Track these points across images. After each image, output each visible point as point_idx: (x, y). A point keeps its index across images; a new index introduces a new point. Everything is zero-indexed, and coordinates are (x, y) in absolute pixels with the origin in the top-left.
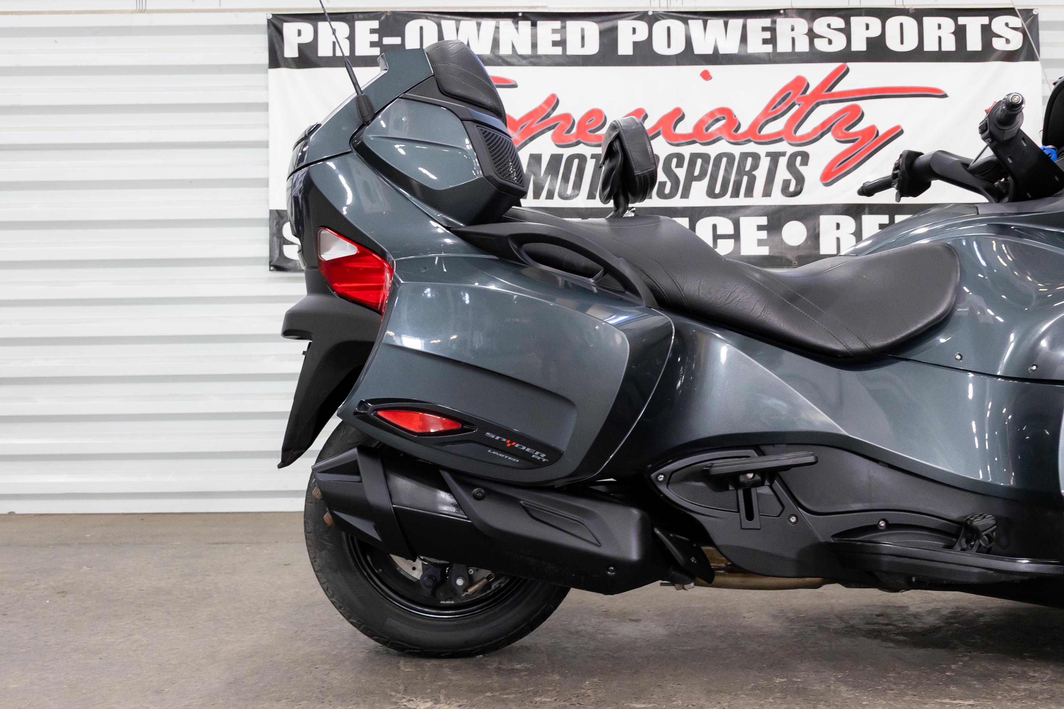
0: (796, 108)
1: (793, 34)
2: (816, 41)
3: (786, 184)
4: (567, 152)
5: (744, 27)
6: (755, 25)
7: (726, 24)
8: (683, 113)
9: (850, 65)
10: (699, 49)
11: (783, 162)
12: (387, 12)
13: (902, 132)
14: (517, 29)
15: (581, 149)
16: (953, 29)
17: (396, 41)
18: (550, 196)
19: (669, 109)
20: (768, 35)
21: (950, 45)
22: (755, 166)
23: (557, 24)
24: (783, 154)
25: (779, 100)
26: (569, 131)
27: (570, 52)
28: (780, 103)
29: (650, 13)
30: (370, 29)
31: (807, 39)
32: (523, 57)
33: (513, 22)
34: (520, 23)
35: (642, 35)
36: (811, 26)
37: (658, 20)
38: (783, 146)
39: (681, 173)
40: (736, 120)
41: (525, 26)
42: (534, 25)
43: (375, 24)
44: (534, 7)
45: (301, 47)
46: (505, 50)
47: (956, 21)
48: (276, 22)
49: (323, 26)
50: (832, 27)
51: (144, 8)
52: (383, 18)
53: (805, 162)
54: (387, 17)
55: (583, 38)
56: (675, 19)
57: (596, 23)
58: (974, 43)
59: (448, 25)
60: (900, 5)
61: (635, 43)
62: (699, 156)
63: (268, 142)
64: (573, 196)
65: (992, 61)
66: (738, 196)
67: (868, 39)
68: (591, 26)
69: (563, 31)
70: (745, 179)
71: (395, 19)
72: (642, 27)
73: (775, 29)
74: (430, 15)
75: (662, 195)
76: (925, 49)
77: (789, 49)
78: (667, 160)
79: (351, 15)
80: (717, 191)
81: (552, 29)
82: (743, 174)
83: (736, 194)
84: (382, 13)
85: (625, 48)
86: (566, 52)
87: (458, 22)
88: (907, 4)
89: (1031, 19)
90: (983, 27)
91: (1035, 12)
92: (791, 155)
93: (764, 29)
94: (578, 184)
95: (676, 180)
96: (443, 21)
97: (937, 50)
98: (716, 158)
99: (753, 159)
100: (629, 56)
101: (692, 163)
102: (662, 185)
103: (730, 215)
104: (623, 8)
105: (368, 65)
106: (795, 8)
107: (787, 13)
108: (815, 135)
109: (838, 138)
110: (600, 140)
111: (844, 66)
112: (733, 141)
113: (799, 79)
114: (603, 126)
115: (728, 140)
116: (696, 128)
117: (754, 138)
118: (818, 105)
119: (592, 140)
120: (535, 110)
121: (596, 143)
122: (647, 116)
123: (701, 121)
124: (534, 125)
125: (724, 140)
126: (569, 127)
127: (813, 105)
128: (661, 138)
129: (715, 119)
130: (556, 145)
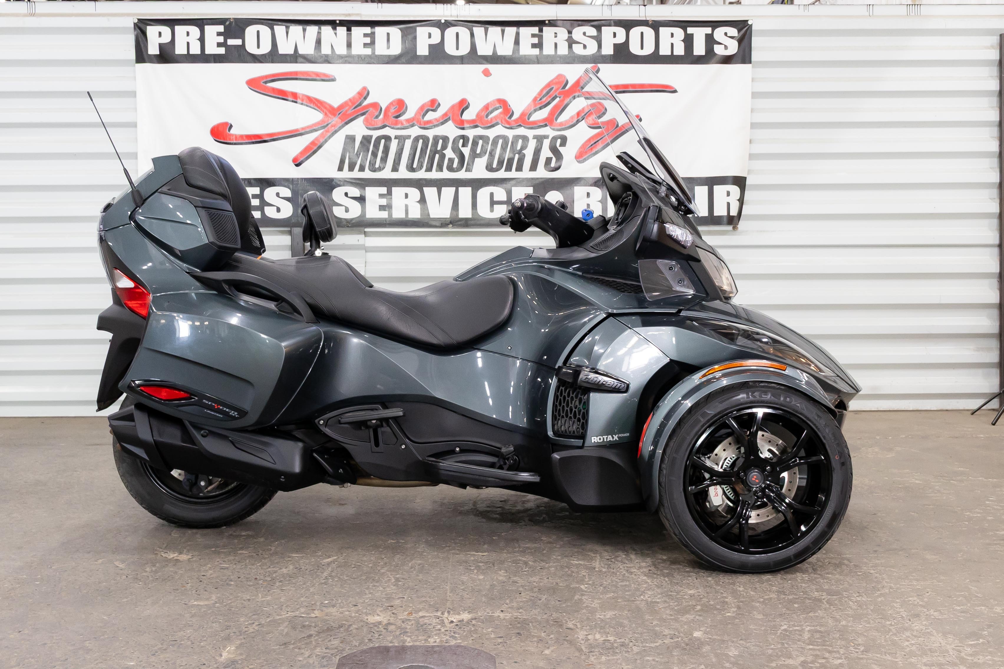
0: (558, 99)
1: (556, 40)
2: (574, 46)
3: (548, 160)
4: (376, 134)
5: (518, 34)
6: (526, 32)
7: (503, 32)
8: (469, 103)
9: (600, 65)
10: (481, 51)
11: (546, 143)
12: (231, 19)
13: (641, 120)
14: (336, 34)
15: (387, 132)
16: (682, 36)
17: (238, 42)
18: (362, 169)
19: (457, 100)
20: (536, 41)
21: (680, 50)
22: (524, 147)
23: (368, 30)
24: (546, 137)
25: (544, 92)
26: (377, 117)
27: (377, 53)
28: (544, 97)
29: (443, 21)
30: (217, 32)
31: (566, 44)
32: (340, 57)
33: (332, 28)
34: (338, 28)
35: (436, 39)
36: (570, 35)
37: (449, 27)
38: (547, 131)
39: (466, 151)
40: (511, 109)
41: (342, 31)
42: (349, 30)
43: (221, 28)
44: (349, 15)
45: (161, 46)
46: (326, 50)
47: (685, 31)
48: (141, 25)
49: (179, 29)
50: (587, 35)
51: (34, 12)
52: (228, 23)
53: (563, 144)
54: (231, 23)
55: (388, 40)
56: (462, 26)
57: (400, 29)
58: (699, 49)
59: (280, 30)
60: (642, 17)
61: (430, 46)
62: (481, 137)
63: (136, 123)
64: (380, 169)
65: (713, 63)
66: (511, 170)
67: (615, 45)
68: (395, 32)
69: (372, 35)
70: (517, 156)
71: (236, 24)
72: (436, 32)
73: (542, 35)
74: (265, 21)
75: (450, 169)
76: (660, 54)
77: (552, 52)
78: (455, 141)
79: (201, 21)
80: (495, 166)
81: (364, 34)
82: (515, 153)
83: (509, 169)
84: (226, 20)
85: (422, 50)
86: (374, 53)
87: (287, 28)
88: (648, 17)
89: (745, 29)
90: (707, 35)
91: (750, 23)
92: (553, 138)
93: (533, 36)
94: (384, 159)
95: (462, 157)
96: (275, 27)
97: (670, 54)
98: (493, 140)
99: (523, 141)
100: (425, 56)
101: (475, 144)
102: (451, 161)
103: (504, 185)
104: (421, 16)
105: (215, 62)
106: (558, 19)
107: (552, 23)
108: (572, 122)
109: (590, 124)
110: (402, 124)
111: (596, 66)
112: (508, 126)
113: (560, 76)
114: (404, 113)
115: (504, 125)
116: (478, 115)
117: (524, 124)
118: (574, 98)
119: (396, 123)
120: (350, 100)
121: (399, 126)
122: (439, 105)
123: (482, 110)
124: (349, 112)
125: (500, 125)
126: (377, 114)
127: (571, 97)
128: (450, 123)
129: (494, 107)
130: (367, 128)
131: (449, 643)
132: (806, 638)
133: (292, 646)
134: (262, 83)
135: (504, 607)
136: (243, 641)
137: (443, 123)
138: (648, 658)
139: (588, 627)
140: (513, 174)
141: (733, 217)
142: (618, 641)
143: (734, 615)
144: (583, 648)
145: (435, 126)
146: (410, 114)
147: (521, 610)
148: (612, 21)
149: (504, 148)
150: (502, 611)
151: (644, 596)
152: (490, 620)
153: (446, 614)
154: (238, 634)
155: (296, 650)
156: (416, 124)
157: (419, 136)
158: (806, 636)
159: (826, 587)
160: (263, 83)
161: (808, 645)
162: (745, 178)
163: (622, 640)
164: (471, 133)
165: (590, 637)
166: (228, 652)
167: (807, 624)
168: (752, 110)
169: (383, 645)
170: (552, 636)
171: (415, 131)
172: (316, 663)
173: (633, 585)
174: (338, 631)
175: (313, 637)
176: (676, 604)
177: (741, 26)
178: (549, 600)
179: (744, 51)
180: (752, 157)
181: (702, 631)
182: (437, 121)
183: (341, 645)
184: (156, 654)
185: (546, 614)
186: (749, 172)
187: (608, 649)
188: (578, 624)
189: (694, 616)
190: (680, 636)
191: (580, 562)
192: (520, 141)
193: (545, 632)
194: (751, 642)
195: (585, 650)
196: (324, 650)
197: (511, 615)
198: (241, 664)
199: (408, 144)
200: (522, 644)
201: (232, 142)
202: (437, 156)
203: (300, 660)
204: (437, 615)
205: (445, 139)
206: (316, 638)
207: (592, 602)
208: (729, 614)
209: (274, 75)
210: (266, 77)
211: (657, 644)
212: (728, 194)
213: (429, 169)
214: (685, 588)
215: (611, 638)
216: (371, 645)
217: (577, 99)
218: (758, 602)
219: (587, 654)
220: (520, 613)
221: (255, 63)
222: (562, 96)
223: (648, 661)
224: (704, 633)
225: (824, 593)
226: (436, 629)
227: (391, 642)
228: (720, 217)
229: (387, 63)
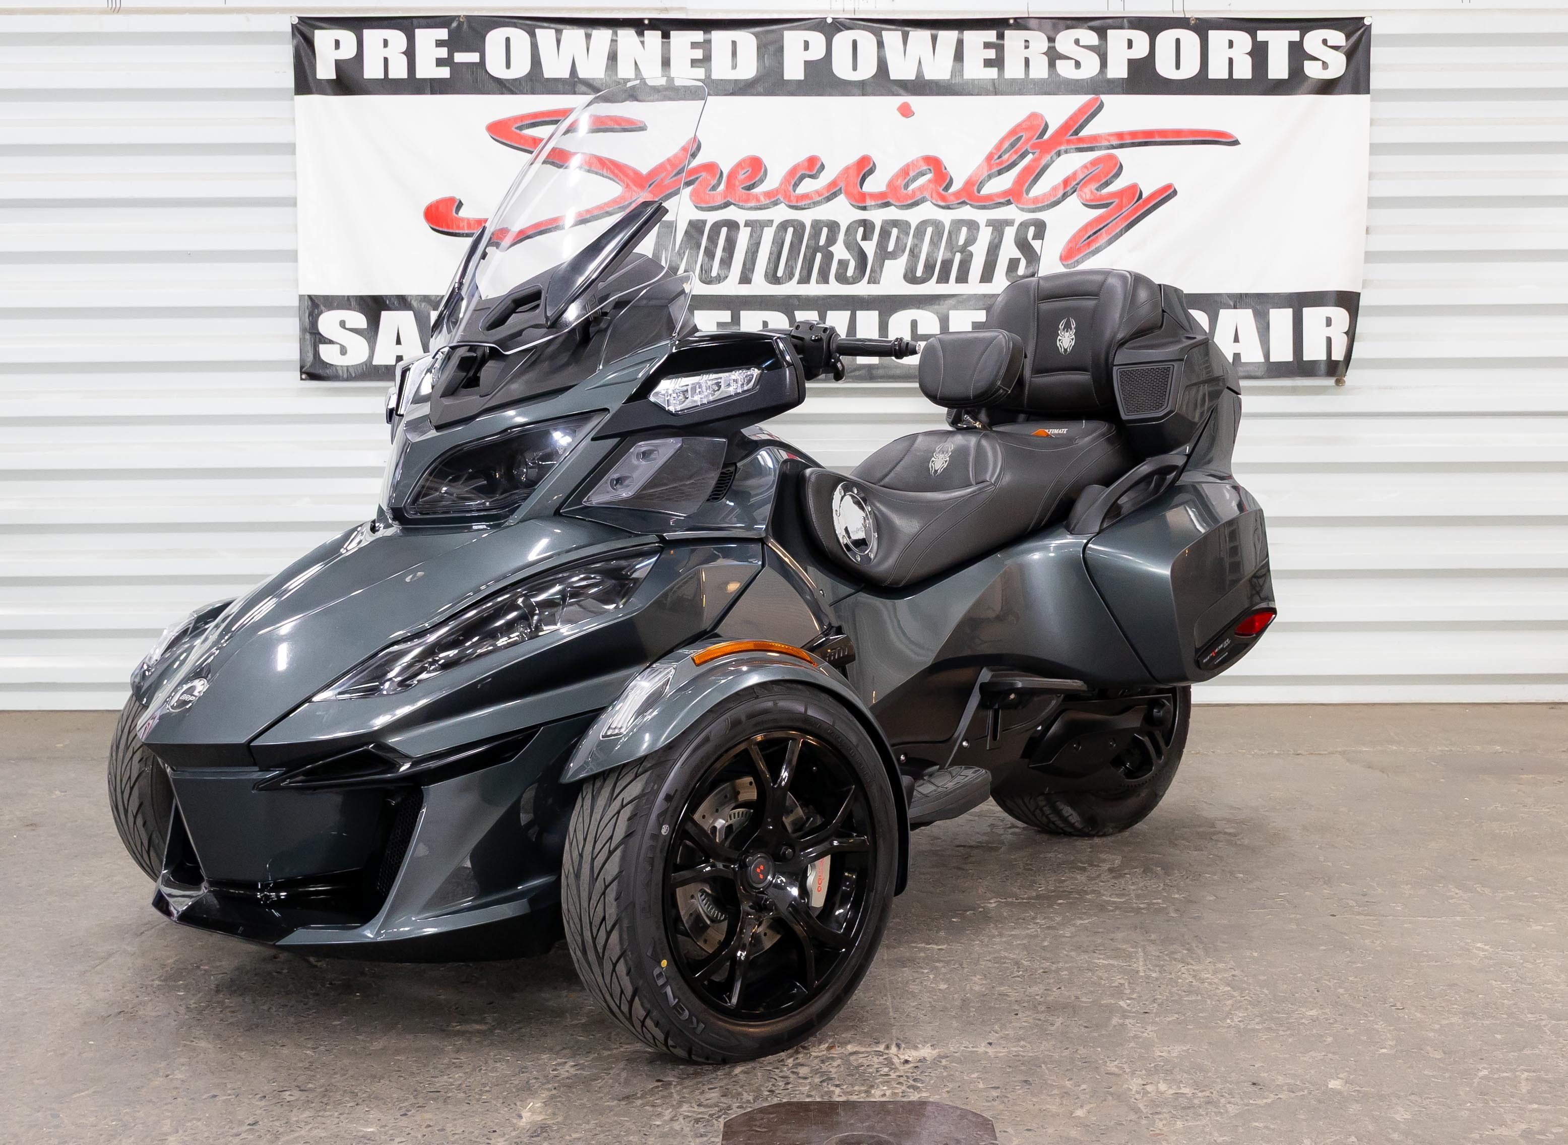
0: (1030, 157)
1: (1027, 53)
2: (1059, 63)
3: (1013, 264)
4: (712, 217)
5: (960, 43)
6: (975, 39)
7: (934, 39)
8: (874, 163)
9: (1103, 97)
10: (896, 73)
11: (1010, 234)
12: (459, 16)
13: (1175, 193)
14: (643, 43)
15: (731, 213)
16: (1249, 47)
17: (474, 57)
19: (853, 158)
20: (991, 54)
21: (1244, 70)
22: (970, 241)
23: (698, 36)
24: (1010, 223)
25: (1006, 145)
26: (714, 188)
27: (715, 76)
28: (1006, 152)
29: (829, 21)
30: (437, 41)
31: (1045, 60)
32: (653, 88)
33: (636, 32)
34: (646, 32)
35: (817, 52)
36: (1052, 45)
37: (840, 30)
38: (1011, 212)
39: (870, 248)
40: (947, 174)
41: (653, 37)
42: (666, 36)
43: (443, 34)
44: (666, 10)
45: (339, 65)
46: (625, 71)
47: (1254, 37)
48: (304, 29)
49: (370, 35)
50: (1081, 44)
51: (118, 6)
52: (454, 25)
53: (1040, 235)
54: (460, 25)
55: (734, 54)
56: (863, 29)
57: (753, 34)
58: (1278, 68)
59: (545, 36)
60: (1179, 12)
61: (807, 63)
62: (895, 223)
63: (296, 199)
64: (719, 279)
65: (1302, 94)
66: (947, 281)
67: (1131, 62)
68: (746, 39)
69: (706, 45)
70: (958, 257)
71: (470, 26)
72: (817, 39)
73: (1003, 46)
74: (521, 21)
75: (842, 278)
76: (1210, 77)
77: (1020, 74)
78: (851, 230)
79: (410, 21)
80: (919, 273)
81: (692, 43)
82: (955, 250)
83: (944, 278)
84: (451, 19)
85: (793, 70)
86: (710, 75)
87: (559, 32)
88: (1188, 12)
89: (1359, 32)
90: (1292, 45)
91: (1367, 22)
92: (1021, 224)
93: (987, 45)
94: (727, 262)
95: (862, 258)
96: (538, 31)
97: (1226, 77)
98: (917, 228)
99: (969, 229)
100: (799, 82)
101: (885, 234)
102: (843, 264)
103: (936, 307)
104: (792, 12)
105: (433, 92)
106: (1030, 16)
107: (1020, 24)
108: (1055, 196)
109: (1087, 200)
110: (758, 200)
111: (1097, 99)
112: (942, 204)
113: (1034, 116)
114: (762, 181)
115: (935, 202)
116: (890, 184)
117: (970, 200)
118: (1059, 154)
119: (747, 200)
120: (669, 160)
121: (753, 204)
122: (823, 167)
123: (897, 176)
124: (667, 182)
125: (928, 203)
126: (714, 182)
127: (1053, 153)
128: (842, 198)
129: (917, 171)
130: (696, 207)
131: (909, 1097)
132: (1524, 1091)
133: (639, 1102)
134: (513, 129)
135: (993, 1037)
136: (554, 1092)
137: (829, 199)
138: (1257, 1124)
139: (1144, 1072)
140: (952, 287)
141: (1337, 362)
142: (1200, 1094)
143: (1393, 1051)
144: (1141, 1106)
145: (816, 204)
146: (772, 182)
147: (1022, 1043)
148: (1125, 20)
149: (935, 243)
150: (990, 1044)
151: (1232, 1019)
152: (971, 1059)
153: (894, 1049)
154: (542, 1080)
155: (647, 1108)
156: (782, 199)
157: (787, 221)
158: (1524, 1088)
159: (1546, 1005)
160: (517, 128)
161: (1530, 1103)
162: (1358, 295)
163: (1207, 1094)
164: (878, 216)
165: (1149, 1088)
166: (530, 1110)
167: (1522, 1067)
168: (1371, 176)
169: (795, 1100)
170: (1084, 1086)
171: (781, 213)
172: (687, 1130)
173: (1209, 1001)
174: (714, 1076)
175: (672, 1087)
176: (1288, 1032)
177: (1350, 28)
178: (1067, 1026)
179: (1357, 72)
180: (1371, 257)
181: (1342, 1079)
182: (819, 196)
183: (723, 1099)
184: (409, 1113)
185: (1067, 1049)
186: (1365, 284)
187: (1184, 1108)
188: (1125, 1066)
189: (1323, 1054)
190: (1306, 1088)
191: (1111, 962)
192: (964, 230)
193: (1070, 1079)
194: (1430, 1099)
195: (1145, 1111)
196: (696, 1108)
197: (1006, 1050)
198: (557, 1131)
199: (768, 235)
200: (1035, 1100)
201: (461, 232)
202: (819, 256)
203: (658, 1126)
204: (877, 1049)
205: (833, 227)
206: (678, 1088)
207: (1143, 1030)
208: (1384, 1051)
209: (535, 115)
210: (522, 118)
211: (1269, 1101)
212: (1329, 322)
213: (805, 279)
214: (1300, 1007)
215: (1186, 1090)
216: (775, 1101)
217: (1064, 157)
218: (1432, 1030)
219: (1150, 1116)
220: (1022, 1047)
221: (502, 93)
222: (1038, 151)
223: (1256, 1128)
224: (1346, 1082)
225: (1545, 1017)
226: (882, 1073)
227: (809, 1096)
228: (1314, 363)
229: (733, 94)
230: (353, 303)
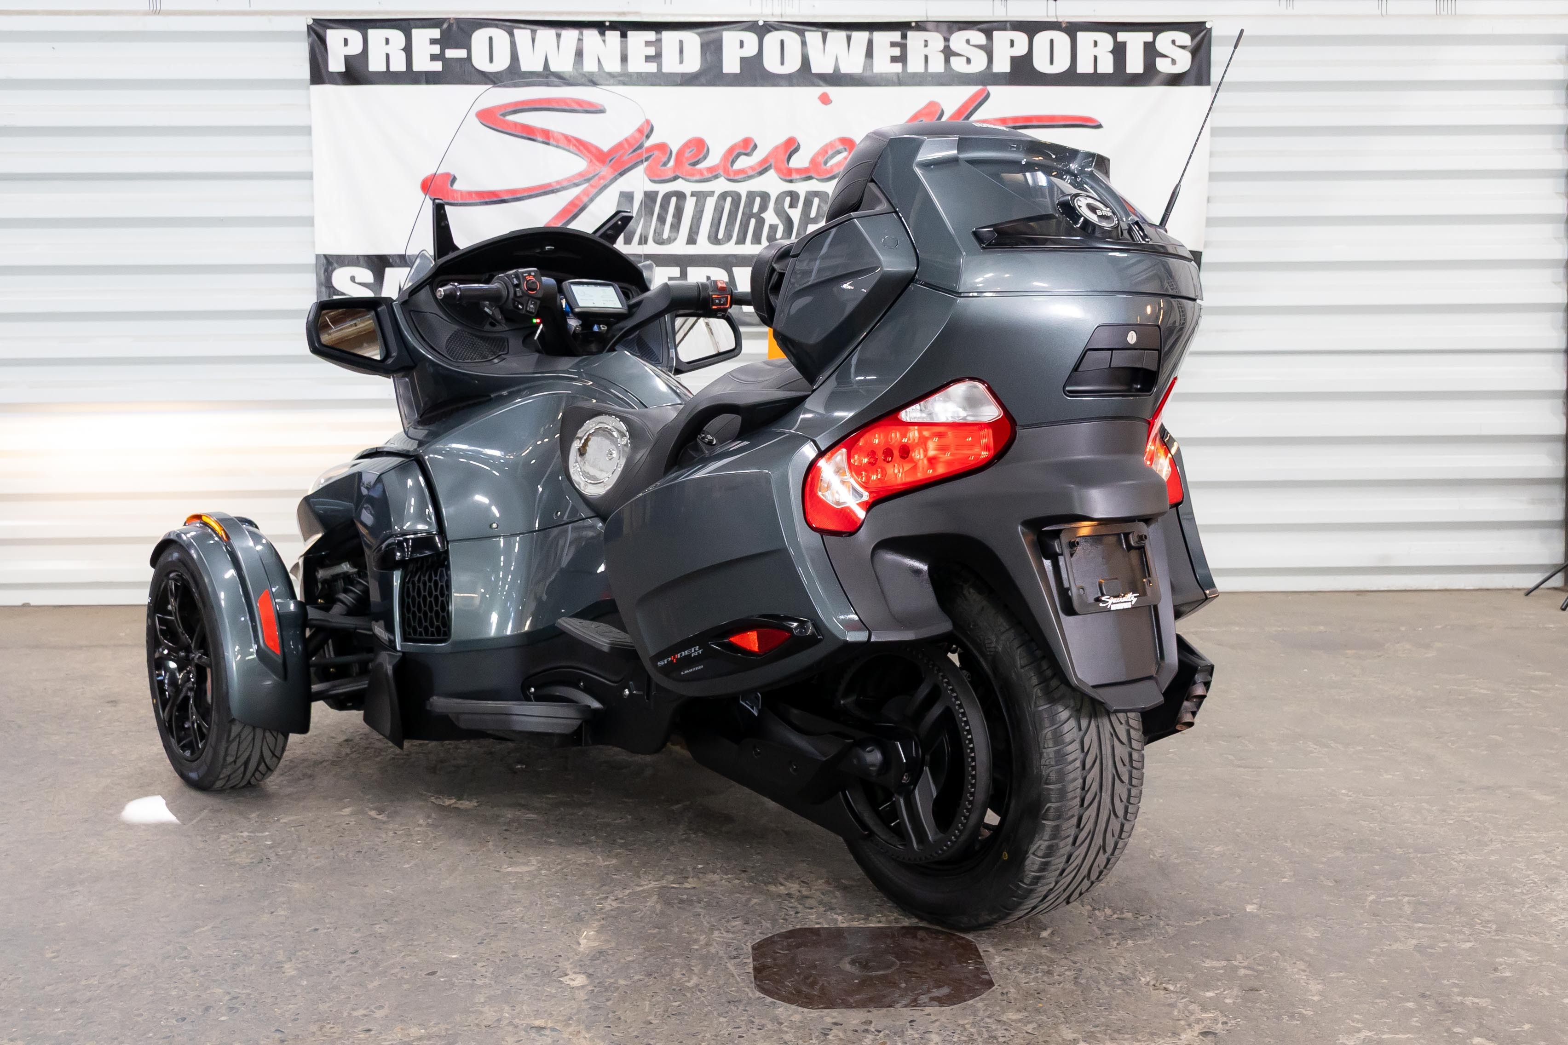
1: (926, 51)
2: (953, 59)
4: (663, 189)
5: (870, 43)
6: (882, 38)
7: (849, 39)
8: (799, 143)
9: (991, 88)
10: (817, 67)
12: (449, 19)
14: (604, 41)
15: (680, 185)
16: (1111, 46)
17: (461, 53)
18: (643, 240)
19: (781, 139)
20: (897, 52)
21: (1107, 66)
23: (651, 35)
26: (665, 164)
27: (665, 70)
29: (761, 23)
30: (430, 39)
31: (942, 56)
32: (611, 75)
33: (599, 32)
34: (607, 33)
35: (751, 50)
36: (947, 44)
37: (770, 31)
39: (796, 213)
41: (613, 36)
42: (624, 35)
43: (436, 33)
44: (624, 14)
45: (348, 60)
46: (590, 66)
47: (1115, 38)
48: (320, 30)
49: (376, 35)
50: (971, 43)
51: (158, 9)
52: (445, 26)
54: (450, 26)
55: (681, 51)
56: (789, 30)
57: (698, 35)
58: (1135, 64)
59: (522, 35)
60: (1052, 17)
61: (742, 59)
62: (816, 194)
63: (312, 173)
64: (670, 241)
65: (1155, 85)
67: (1013, 59)
68: (692, 40)
69: (657, 44)
71: (459, 27)
72: (751, 39)
73: (906, 44)
74: (501, 23)
76: (1078, 71)
77: (921, 69)
78: (780, 199)
79: (407, 22)
81: (646, 42)
84: (445, 20)
85: (731, 65)
86: (661, 69)
87: (534, 32)
88: (1060, 17)
89: (1202, 34)
90: (1146, 45)
91: (1208, 26)
93: (893, 44)
94: (676, 227)
95: (790, 222)
96: (516, 31)
97: (1092, 72)
100: (735, 75)
101: (808, 204)
102: (773, 228)
104: (729, 15)
105: (428, 82)
106: (929, 19)
107: (920, 26)
110: (701, 175)
111: (985, 89)
113: (932, 104)
114: (705, 158)
116: (813, 161)
119: (693, 174)
120: (627, 139)
121: (698, 177)
122: (755, 146)
123: (818, 154)
124: (625, 157)
126: (665, 159)
128: (772, 173)
129: (834, 151)
130: (650, 180)
134: (498, 115)
137: (761, 173)
145: (750, 177)
146: (714, 159)
148: (1008, 23)
156: (722, 173)
157: (726, 192)
160: (501, 115)
162: (1202, 253)
164: (802, 188)
168: (1212, 154)
169: (806, 926)
171: (721, 185)
177: (1194, 31)
179: (1200, 68)
180: (1213, 221)
181: (1257, 903)
186: (1207, 244)
189: (1237, 883)
194: (1333, 920)
199: (710, 204)
201: (455, 202)
202: (753, 220)
205: (765, 197)
208: (1285, 880)
209: (514, 104)
210: (505, 106)
213: (741, 241)
216: (790, 927)
218: (1321, 863)
221: (486, 84)
224: (1261, 907)
225: (1411, 850)
227: (817, 923)
229: (681, 84)
230: (362, 261)
